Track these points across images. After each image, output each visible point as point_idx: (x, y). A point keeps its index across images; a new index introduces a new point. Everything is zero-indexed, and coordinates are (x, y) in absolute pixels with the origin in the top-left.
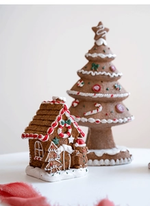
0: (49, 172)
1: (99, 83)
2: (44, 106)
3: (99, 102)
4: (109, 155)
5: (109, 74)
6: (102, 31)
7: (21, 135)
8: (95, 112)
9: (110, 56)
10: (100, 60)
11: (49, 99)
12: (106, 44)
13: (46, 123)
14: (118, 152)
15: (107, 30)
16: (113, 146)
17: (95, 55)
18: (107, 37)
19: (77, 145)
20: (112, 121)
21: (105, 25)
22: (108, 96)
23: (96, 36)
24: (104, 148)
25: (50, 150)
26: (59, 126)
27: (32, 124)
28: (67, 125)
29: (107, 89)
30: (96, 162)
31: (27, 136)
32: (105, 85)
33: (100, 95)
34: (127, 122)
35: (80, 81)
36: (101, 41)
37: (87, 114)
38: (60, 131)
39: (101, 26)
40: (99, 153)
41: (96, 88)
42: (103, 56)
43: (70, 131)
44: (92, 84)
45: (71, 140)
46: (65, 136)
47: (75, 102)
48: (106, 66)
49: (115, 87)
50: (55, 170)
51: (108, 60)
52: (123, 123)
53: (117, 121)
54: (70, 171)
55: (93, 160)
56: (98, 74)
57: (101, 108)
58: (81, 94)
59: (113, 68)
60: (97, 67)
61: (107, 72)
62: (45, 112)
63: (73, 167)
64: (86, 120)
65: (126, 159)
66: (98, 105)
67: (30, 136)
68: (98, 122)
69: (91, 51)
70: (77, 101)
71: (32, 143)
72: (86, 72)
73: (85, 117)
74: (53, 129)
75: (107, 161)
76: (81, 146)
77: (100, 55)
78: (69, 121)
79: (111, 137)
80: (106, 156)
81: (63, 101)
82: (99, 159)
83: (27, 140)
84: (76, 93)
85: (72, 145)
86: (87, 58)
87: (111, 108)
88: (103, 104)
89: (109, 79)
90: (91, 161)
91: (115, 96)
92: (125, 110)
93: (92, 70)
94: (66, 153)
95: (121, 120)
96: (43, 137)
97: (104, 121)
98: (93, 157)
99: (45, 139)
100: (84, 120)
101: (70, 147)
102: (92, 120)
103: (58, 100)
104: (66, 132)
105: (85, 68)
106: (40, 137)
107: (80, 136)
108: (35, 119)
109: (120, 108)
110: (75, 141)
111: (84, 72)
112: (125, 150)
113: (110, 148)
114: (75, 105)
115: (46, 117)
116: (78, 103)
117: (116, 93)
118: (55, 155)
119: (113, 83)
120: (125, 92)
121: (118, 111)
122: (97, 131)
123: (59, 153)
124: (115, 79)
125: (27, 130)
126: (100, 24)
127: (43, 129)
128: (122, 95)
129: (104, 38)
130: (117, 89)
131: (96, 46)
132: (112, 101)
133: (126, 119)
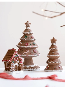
0: (11, 71)
1: (28, 42)
2: (9, 51)
3: (27, 49)
6: (28, 24)
7: (2, 60)
8: (26, 52)
9: (31, 33)
10: (28, 34)
11: (11, 49)
13: (10, 56)
14: (34, 66)
15: (30, 24)
16: (33, 64)
17: (26, 33)
18: (30, 26)
19: (20, 63)
20: (32, 55)
21: (29, 22)
22: (31, 47)
23: (26, 26)
24: (30, 65)
25: (11, 65)
26: (14, 57)
27: (5, 57)
28: (17, 57)
29: (30, 45)
30: (27, 69)
31: (4, 61)
32: (30, 43)
33: (28, 47)
34: (37, 56)
35: (21, 42)
36: (28, 28)
38: (15, 59)
40: (28, 66)
41: (27, 44)
42: (29, 33)
43: (18, 59)
44: (25, 43)
45: (18, 62)
46: (16, 60)
47: (19, 49)
48: (30, 37)
50: (13, 71)
51: (30, 34)
52: (36, 56)
53: (34, 55)
54: (18, 72)
56: (27, 39)
57: (28, 51)
58: (21, 46)
59: (32, 37)
60: (27, 37)
61: (30, 39)
62: (9, 53)
63: (19, 70)
64: (23, 55)
65: (37, 68)
66: (27, 50)
67: (5, 60)
68: (27, 56)
69: (24, 31)
71: (5, 63)
72: (23, 39)
73: (23, 54)
74: (12, 58)
75: (31, 69)
76: (21, 63)
77: (28, 33)
78: (17, 56)
79: (32, 61)
80: (30, 67)
81: (15, 49)
82: (28, 68)
83: (4, 62)
84: (20, 46)
85: (18, 63)
86: (23, 34)
87: (32, 51)
88: (29, 50)
89: (31, 41)
90: (25, 69)
91: (33, 47)
92: (37, 52)
93: (25, 38)
94: (17, 66)
95: (35, 55)
96: (9, 61)
97: (29, 56)
98: (25, 68)
99: (10, 61)
100: (22, 55)
101: (18, 64)
102: (25, 55)
103: (14, 49)
104: (17, 59)
105: (23, 37)
106: (8, 61)
107: (21, 61)
108: (6, 55)
110: (19, 62)
111: (22, 39)
112: (37, 65)
114: (19, 50)
115: (10, 55)
116: (20, 50)
117: (33, 46)
118: (13, 66)
119: (33, 42)
120: (37, 45)
121: (34, 52)
122: (27, 59)
123: (14, 66)
124: (33, 41)
125: (4, 59)
126: (28, 22)
127: (9, 58)
128: (36, 47)
129: (29, 27)
130: (34, 44)
131: (26, 29)
132: (32, 48)
133: (37, 55)
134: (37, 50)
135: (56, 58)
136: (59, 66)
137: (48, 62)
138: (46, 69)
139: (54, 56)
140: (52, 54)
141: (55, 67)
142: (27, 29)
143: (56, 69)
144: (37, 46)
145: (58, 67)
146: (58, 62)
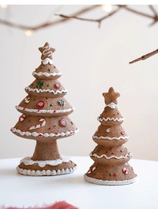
1: (44, 100)
3: (43, 117)
4: (51, 166)
5: (53, 91)
6: (48, 51)
8: (38, 126)
9: (54, 74)
10: (45, 78)
12: (51, 63)
14: (61, 163)
15: (53, 50)
16: (58, 157)
17: (40, 74)
18: (53, 57)
20: (54, 135)
21: (51, 46)
22: (51, 111)
23: (43, 55)
24: (49, 160)
29: (51, 106)
30: (39, 172)
32: (49, 101)
33: (43, 111)
34: (69, 135)
35: (27, 97)
36: (48, 60)
37: (31, 129)
39: (47, 47)
40: (42, 164)
41: (41, 104)
42: (48, 75)
44: (37, 100)
47: (22, 117)
48: (51, 84)
49: (59, 103)
51: (52, 78)
52: (65, 136)
53: (59, 134)
55: (36, 171)
56: (42, 91)
57: (44, 123)
58: (26, 109)
59: (57, 85)
60: (42, 84)
61: (51, 90)
64: (30, 134)
65: (67, 169)
66: (42, 120)
68: (40, 135)
69: (37, 70)
70: (24, 116)
72: (32, 89)
75: (49, 172)
77: (44, 73)
80: (48, 167)
82: (41, 169)
84: (22, 109)
86: (35, 76)
87: (55, 122)
88: (47, 119)
89: (53, 96)
90: (34, 171)
91: (57, 111)
92: (69, 124)
93: (37, 87)
95: (63, 134)
97: (47, 135)
100: (28, 134)
102: (36, 134)
105: (32, 86)
109: (63, 123)
111: (30, 90)
112: (67, 161)
113: (55, 159)
114: (22, 119)
116: (25, 118)
117: (58, 109)
119: (58, 99)
121: (61, 125)
122: (43, 144)
126: (46, 44)
128: (65, 111)
129: (50, 58)
130: (60, 105)
131: (42, 65)
132: (55, 116)
133: (68, 133)
134: (68, 119)
135: (117, 144)
136: (125, 169)
137: (95, 155)
138: (87, 174)
139: (110, 139)
140: (106, 134)
141: (111, 171)
142: (44, 64)
143: (114, 177)
144: (70, 110)
145: (120, 171)
146: (122, 157)
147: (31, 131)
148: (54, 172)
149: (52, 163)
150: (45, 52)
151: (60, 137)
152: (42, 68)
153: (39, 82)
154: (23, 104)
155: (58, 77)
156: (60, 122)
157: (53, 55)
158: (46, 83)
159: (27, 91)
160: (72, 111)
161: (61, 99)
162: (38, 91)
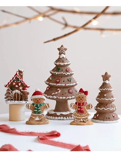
1: (60, 78)
5: (65, 73)
8: (56, 93)
9: (66, 64)
10: (60, 66)
12: (64, 57)
15: (66, 49)
16: (68, 110)
17: (58, 63)
20: (65, 98)
21: (65, 47)
22: (64, 85)
23: (60, 53)
29: (64, 81)
32: (63, 79)
33: (59, 84)
35: (51, 76)
36: (63, 55)
37: (52, 94)
39: (62, 48)
40: (58, 114)
41: (58, 81)
42: (62, 64)
47: (48, 87)
48: (64, 69)
51: (65, 66)
52: (72, 99)
55: (55, 117)
56: (59, 73)
57: (60, 91)
58: (50, 83)
59: (68, 70)
66: (58, 89)
68: (57, 98)
69: (57, 61)
75: (62, 118)
77: (60, 63)
80: (62, 115)
82: (58, 116)
84: (48, 83)
87: (66, 91)
88: (61, 89)
89: (65, 76)
91: (67, 85)
93: (56, 71)
95: (70, 97)
97: (61, 98)
98: (55, 115)
100: (51, 97)
102: (55, 97)
105: (53, 70)
109: (71, 91)
111: (52, 72)
114: (48, 89)
117: (68, 83)
119: (68, 78)
121: (69, 92)
122: (59, 102)
126: (62, 46)
128: (71, 84)
130: (69, 81)
131: (59, 58)
132: (66, 87)
133: (73, 97)
134: (74, 89)
136: (114, 115)
137: (98, 108)
142: (61, 57)
147: (53, 96)
148: (65, 118)
149: (64, 113)
150: (61, 50)
151: (69, 99)
152: (59, 60)
153: (58, 68)
154: (49, 80)
155: (68, 65)
156: (69, 90)
157: (66, 52)
158: (61, 68)
159: (51, 73)
160: (76, 85)
161: (70, 77)
162: (57, 73)
